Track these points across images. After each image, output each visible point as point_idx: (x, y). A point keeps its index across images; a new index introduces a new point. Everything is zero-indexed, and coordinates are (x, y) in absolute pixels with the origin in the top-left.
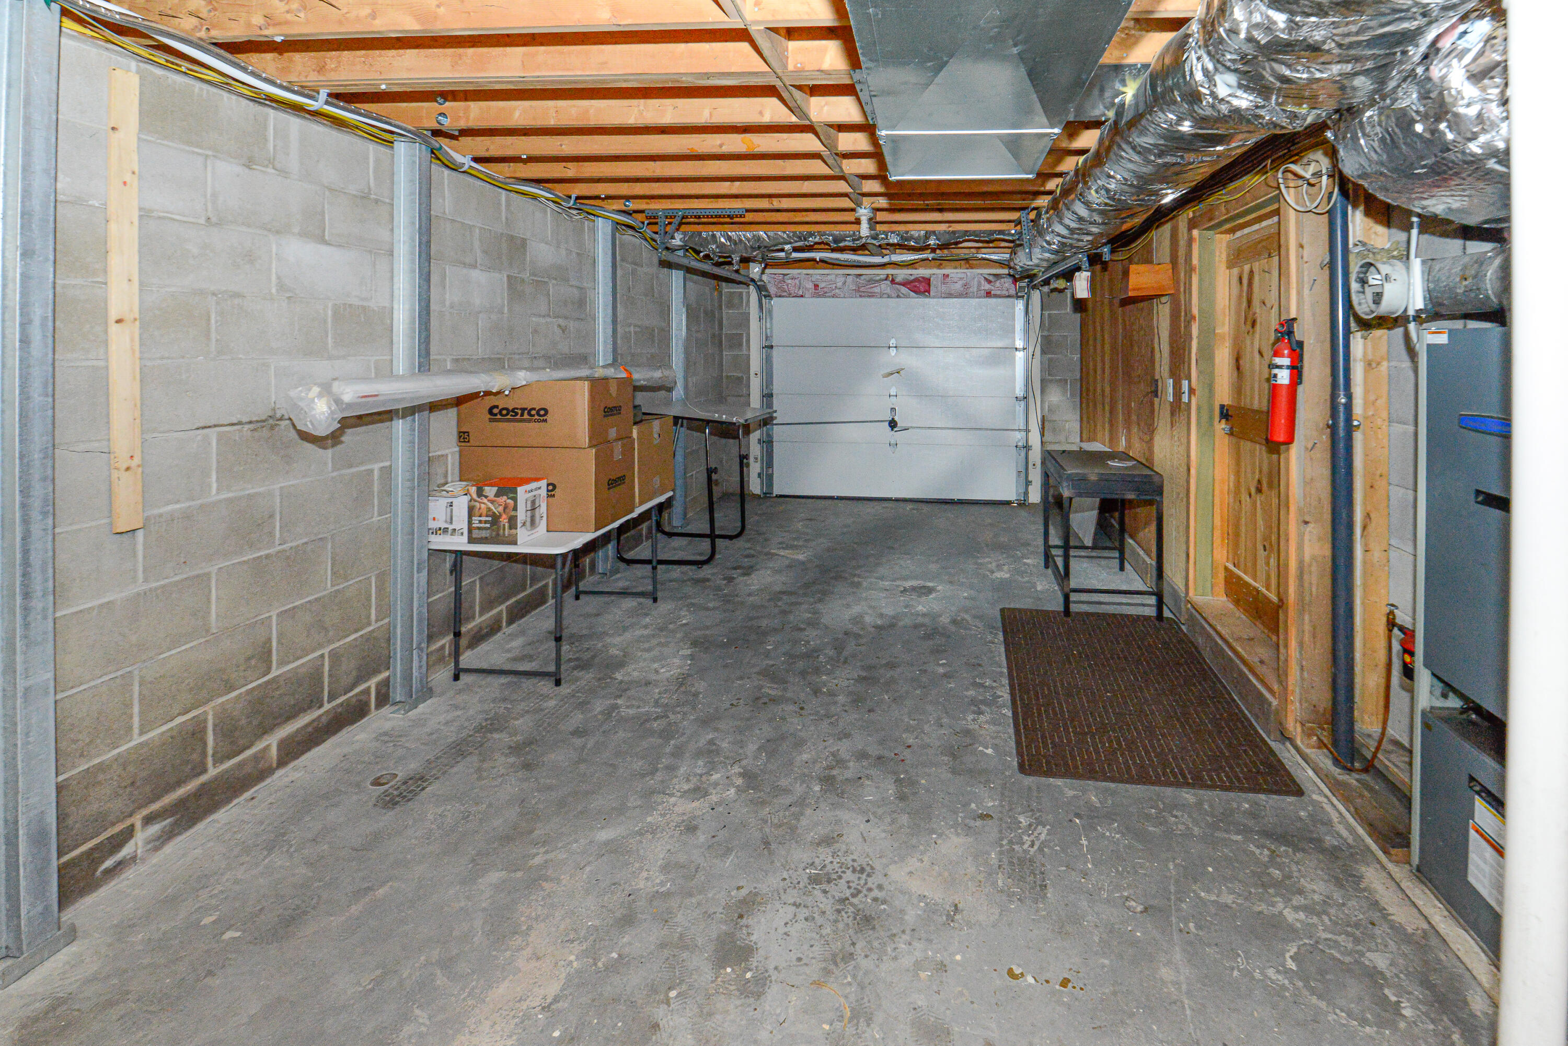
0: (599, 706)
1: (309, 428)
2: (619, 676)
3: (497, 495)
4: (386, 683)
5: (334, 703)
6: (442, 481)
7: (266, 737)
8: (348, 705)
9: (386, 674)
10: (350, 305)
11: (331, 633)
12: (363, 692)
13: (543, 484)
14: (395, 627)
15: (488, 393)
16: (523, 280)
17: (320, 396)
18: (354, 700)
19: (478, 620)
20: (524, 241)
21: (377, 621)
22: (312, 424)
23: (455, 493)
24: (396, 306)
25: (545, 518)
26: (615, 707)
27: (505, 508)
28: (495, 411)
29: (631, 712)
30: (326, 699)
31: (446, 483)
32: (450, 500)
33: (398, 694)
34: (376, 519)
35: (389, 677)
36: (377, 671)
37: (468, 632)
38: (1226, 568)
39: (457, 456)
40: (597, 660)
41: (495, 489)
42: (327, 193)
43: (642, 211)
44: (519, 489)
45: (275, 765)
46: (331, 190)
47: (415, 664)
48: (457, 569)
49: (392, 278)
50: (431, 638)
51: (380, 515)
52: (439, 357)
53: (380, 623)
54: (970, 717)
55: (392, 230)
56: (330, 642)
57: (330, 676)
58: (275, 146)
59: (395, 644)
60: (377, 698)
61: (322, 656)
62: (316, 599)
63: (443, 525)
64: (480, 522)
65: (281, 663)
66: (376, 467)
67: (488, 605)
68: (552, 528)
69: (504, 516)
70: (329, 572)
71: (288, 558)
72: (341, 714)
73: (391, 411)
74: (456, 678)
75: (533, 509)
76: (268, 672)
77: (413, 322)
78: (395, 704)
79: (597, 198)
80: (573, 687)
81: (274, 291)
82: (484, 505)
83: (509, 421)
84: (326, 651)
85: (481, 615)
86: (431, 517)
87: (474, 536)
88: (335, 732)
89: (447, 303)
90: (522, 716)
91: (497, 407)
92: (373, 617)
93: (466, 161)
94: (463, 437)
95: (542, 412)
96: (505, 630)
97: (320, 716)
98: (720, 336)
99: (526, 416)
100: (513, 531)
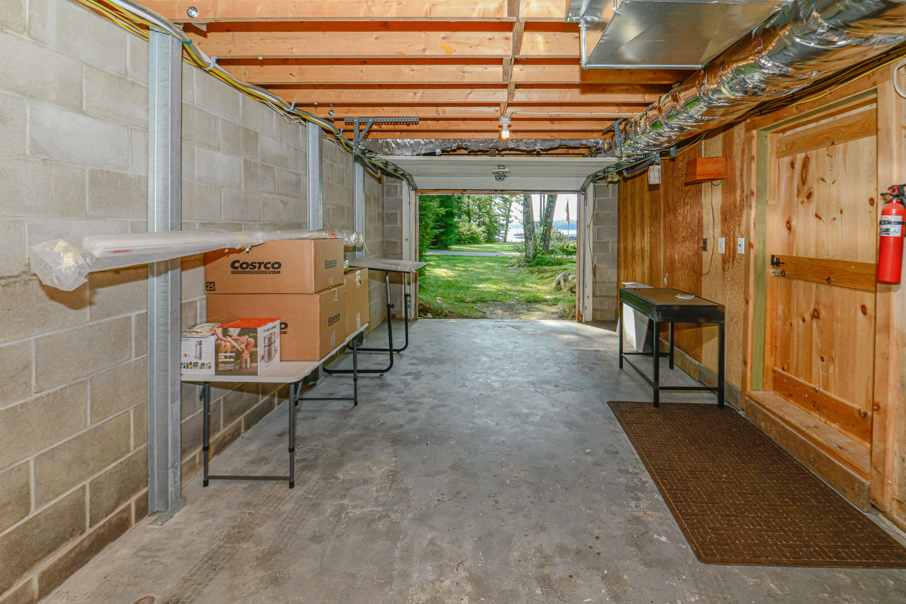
0: (329, 507)
1: (55, 284)
2: (340, 475)
3: (239, 335)
4: (145, 497)
5: (96, 527)
6: (192, 323)
7: (26, 574)
8: (110, 525)
9: (145, 490)
10: (108, 172)
11: (92, 466)
12: (124, 511)
13: (277, 323)
14: (152, 450)
15: (232, 251)
16: (255, 165)
17: (66, 250)
18: (115, 519)
19: (223, 431)
20: (256, 134)
21: (135, 448)
22: (58, 279)
23: (203, 334)
24: (150, 176)
25: (278, 351)
26: (342, 508)
27: (247, 345)
28: (237, 265)
29: (358, 512)
30: (88, 524)
31: (196, 325)
32: (199, 340)
33: (156, 504)
34: (133, 359)
35: (147, 492)
36: (135, 490)
37: (215, 442)
38: (774, 371)
39: (204, 302)
40: (321, 460)
41: (238, 330)
42: (85, 68)
43: (342, 119)
44: (259, 329)
45: (37, 597)
46: (88, 66)
47: (170, 481)
48: (205, 396)
49: (147, 152)
50: (184, 452)
51: (136, 356)
52: (188, 221)
53: (138, 449)
54: (633, 504)
55: (147, 110)
56: (93, 472)
57: (92, 503)
58: (30, 16)
59: (152, 464)
60: (137, 513)
61: (84, 488)
62: (76, 438)
63: (194, 361)
64: (226, 357)
65: (39, 503)
66: (133, 315)
67: (230, 416)
68: (283, 359)
69: (246, 352)
70: (89, 412)
71: (45, 404)
72: (103, 534)
73: (146, 266)
74: (206, 484)
75: (270, 345)
76: (27, 512)
77: (166, 189)
78: (153, 514)
79: (311, 105)
80: (305, 488)
81: (28, 152)
82: (229, 343)
83: (248, 273)
84: (87, 482)
85: (224, 427)
86: (183, 354)
87: (220, 369)
88: (97, 552)
89: (196, 178)
90: (265, 522)
91: (238, 261)
92: (132, 444)
93: (210, 61)
94: (210, 286)
95: (276, 266)
96: (243, 435)
97: (83, 541)
98: (383, 213)
99: (263, 269)
100: (254, 364)
